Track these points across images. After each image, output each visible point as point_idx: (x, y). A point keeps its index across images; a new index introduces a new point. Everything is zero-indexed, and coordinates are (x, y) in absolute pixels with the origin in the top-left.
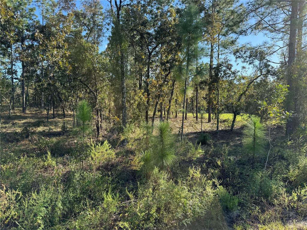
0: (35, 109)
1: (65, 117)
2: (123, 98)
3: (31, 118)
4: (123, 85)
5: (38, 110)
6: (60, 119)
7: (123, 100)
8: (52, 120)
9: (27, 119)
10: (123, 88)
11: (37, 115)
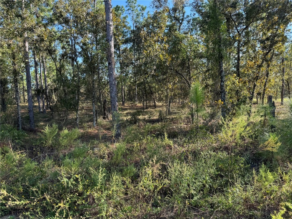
0: (130, 102)
1: (156, 108)
2: (221, 82)
3: (130, 109)
4: (221, 69)
5: (132, 103)
6: (152, 110)
7: (222, 84)
8: (146, 110)
9: (127, 110)
10: (222, 71)
11: (133, 107)
